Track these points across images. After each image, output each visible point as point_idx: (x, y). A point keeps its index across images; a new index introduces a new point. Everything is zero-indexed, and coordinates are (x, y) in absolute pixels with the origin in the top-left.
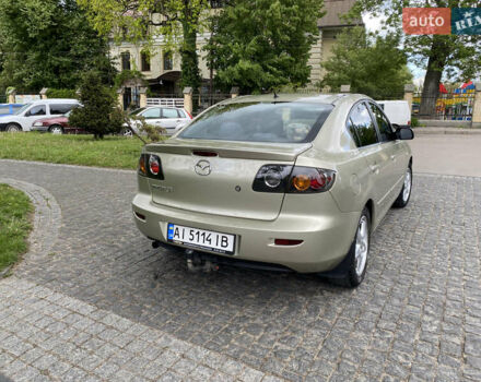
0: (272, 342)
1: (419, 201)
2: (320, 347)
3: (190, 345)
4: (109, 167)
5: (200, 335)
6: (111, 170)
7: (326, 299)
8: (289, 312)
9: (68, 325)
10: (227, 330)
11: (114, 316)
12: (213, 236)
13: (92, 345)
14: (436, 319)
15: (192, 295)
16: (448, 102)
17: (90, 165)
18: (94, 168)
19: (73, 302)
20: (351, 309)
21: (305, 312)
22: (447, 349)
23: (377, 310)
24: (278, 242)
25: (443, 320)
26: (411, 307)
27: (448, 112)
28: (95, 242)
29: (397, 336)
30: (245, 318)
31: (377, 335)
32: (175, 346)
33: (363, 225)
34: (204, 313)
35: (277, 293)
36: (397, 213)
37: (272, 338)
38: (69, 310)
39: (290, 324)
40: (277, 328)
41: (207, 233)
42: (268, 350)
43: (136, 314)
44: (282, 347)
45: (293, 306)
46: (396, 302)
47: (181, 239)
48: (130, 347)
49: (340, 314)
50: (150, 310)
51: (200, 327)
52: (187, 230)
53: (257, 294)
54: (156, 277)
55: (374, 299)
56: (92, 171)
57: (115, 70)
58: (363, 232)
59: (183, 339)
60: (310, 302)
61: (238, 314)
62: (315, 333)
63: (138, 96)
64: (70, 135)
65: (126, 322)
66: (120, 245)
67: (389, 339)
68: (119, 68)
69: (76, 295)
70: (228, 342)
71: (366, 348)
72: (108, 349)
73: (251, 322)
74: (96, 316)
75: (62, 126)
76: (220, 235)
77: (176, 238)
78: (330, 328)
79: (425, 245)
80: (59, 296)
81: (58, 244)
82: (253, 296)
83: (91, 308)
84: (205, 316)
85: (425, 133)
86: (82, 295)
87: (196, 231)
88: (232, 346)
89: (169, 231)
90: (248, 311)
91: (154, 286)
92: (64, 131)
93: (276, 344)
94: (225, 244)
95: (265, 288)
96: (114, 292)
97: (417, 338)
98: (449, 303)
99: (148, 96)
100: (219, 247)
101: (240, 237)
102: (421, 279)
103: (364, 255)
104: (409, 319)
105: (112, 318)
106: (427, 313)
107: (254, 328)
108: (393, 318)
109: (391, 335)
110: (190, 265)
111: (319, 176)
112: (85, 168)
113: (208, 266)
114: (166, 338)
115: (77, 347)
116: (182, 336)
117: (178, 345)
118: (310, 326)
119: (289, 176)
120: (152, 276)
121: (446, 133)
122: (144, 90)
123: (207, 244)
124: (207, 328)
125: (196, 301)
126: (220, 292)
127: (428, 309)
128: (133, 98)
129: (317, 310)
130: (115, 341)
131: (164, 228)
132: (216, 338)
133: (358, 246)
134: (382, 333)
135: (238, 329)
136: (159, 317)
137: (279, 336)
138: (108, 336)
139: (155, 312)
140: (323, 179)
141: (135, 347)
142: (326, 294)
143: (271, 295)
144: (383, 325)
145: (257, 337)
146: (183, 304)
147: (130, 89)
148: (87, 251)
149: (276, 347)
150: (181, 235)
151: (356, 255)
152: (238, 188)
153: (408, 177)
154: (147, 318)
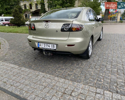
0: (67, 72)
1: (104, 39)
2: (80, 73)
3: (45, 74)
4: (22, 33)
5: (48, 71)
6: (22, 34)
7: (81, 62)
8: (71, 65)
9: (11, 71)
10: (55, 70)
11: (24, 68)
12: (50, 45)
13: (18, 75)
14: (110, 65)
15: (45, 62)
16: (111, 16)
17: (16, 33)
18: (18, 34)
19: (12, 65)
20: (88, 64)
21: (76, 65)
22: (113, 72)
23: (95, 64)
24: (68, 45)
25: (112, 65)
26: (103, 63)
27: (111, 19)
28: (18, 51)
29: (100, 69)
30: (60, 67)
31: (95, 69)
32: (41, 74)
33: (91, 42)
34: (49, 66)
35: (68, 61)
36: (99, 42)
37: (67, 71)
38: (12, 67)
39: (72, 68)
40: (69, 69)
41: (49, 45)
42: (66, 74)
43: (30, 67)
44: (70, 73)
45: (72, 64)
46: (99, 62)
47: (41, 47)
48: (29, 75)
49: (85, 65)
50: (34, 66)
51: (48, 69)
52: (43, 44)
53: (63, 61)
54: (35, 59)
55: (94, 62)
56: (17, 34)
57: (22, 9)
58: (91, 44)
59: (43, 73)
60: (77, 63)
61: (58, 66)
62: (79, 70)
63: (29, 16)
64: (11, 26)
65: (27, 69)
66: (25, 52)
67: (98, 70)
68: (23, 8)
69: (13, 64)
70: (55, 73)
71: (92, 72)
72: (22, 76)
73: (61, 68)
74: (19, 68)
75: (8, 24)
76: (52, 45)
77: (40, 47)
78: (83, 68)
79: (106, 48)
80: (8, 64)
81: (8, 52)
82: (62, 62)
83: (17, 67)
84: (49, 67)
85: (105, 24)
86: (15, 63)
87: (46, 44)
88: (57, 74)
89: (38, 45)
90: (61, 65)
91: (35, 61)
92: (9, 26)
93: (68, 72)
94: (54, 47)
95: (65, 60)
96: (24, 62)
97: (105, 69)
98: (113, 61)
99: (32, 16)
100: (52, 48)
101: (58, 45)
102: (106, 56)
103: (91, 50)
104: (103, 65)
105: (23, 69)
106: (108, 64)
107: (62, 69)
108: (99, 66)
109: (98, 69)
110: (44, 53)
111: (79, 27)
112: (15, 33)
113: (49, 54)
114: (38, 73)
115: (14, 76)
116: (43, 72)
117: (42, 74)
118: (77, 68)
119: (71, 27)
120: (34, 58)
121: (110, 24)
122: (31, 14)
123: (49, 47)
124: (50, 70)
125: (47, 64)
126: (53, 61)
127: (108, 63)
128: (28, 17)
129: (79, 64)
130: (24, 74)
131: (37, 44)
132: (52, 72)
133: (89, 48)
134: (96, 69)
135: (58, 69)
136: (36, 68)
137: (69, 71)
138: (22, 73)
139: (35, 67)
140: (80, 28)
141: (30, 75)
142: (81, 61)
143: (67, 61)
144: (96, 67)
145: (63, 71)
146: (43, 64)
147: (27, 14)
148: (16, 53)
149: (68, 73)
150: (41, 46)
151: (89, 50)
152: (57, 31)
153: (102, 32)
154: (33, 68)
